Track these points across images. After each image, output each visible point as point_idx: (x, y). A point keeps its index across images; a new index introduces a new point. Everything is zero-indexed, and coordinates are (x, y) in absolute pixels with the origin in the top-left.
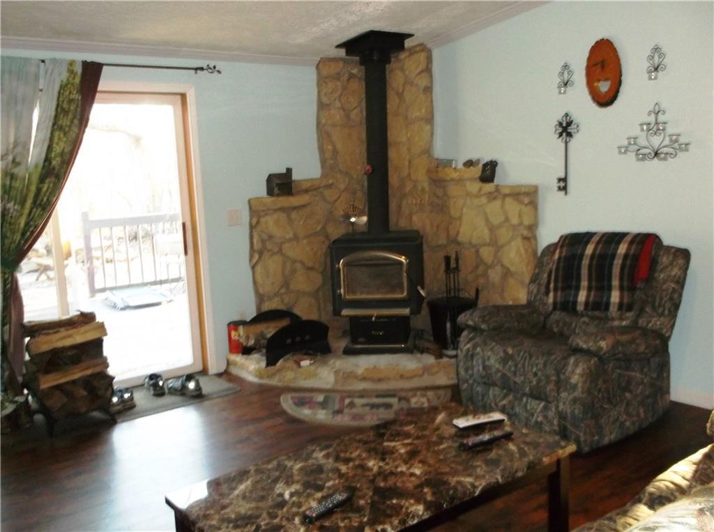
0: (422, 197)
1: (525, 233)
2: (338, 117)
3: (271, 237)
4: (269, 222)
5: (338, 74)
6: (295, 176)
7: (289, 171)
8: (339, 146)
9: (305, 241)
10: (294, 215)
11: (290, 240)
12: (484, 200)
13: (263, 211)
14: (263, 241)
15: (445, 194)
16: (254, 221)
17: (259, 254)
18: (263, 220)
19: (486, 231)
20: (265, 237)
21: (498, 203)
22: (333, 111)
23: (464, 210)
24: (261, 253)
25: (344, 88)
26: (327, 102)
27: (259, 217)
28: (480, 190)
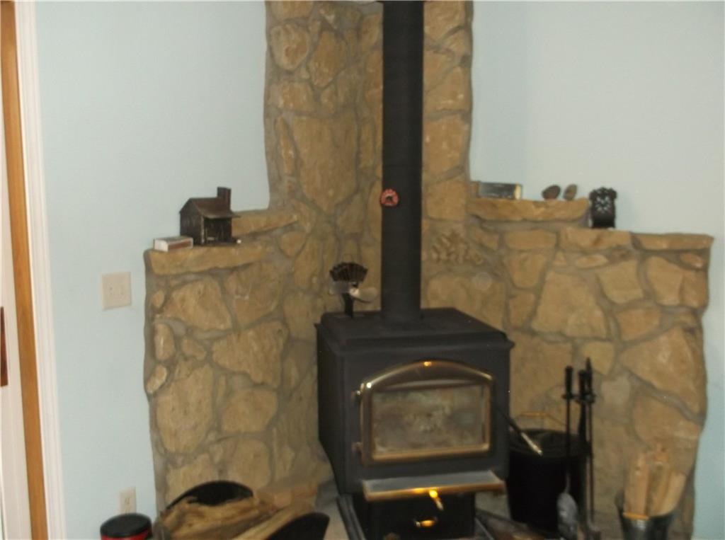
0: (453, 249)
1: (689, 320)
2: (304, 98)
3: (190, 331)
4: (189, 299)
5: (306, 18)
6: (236, 206)
7: (224, 194)
8: (304, 151)
9: (251, 333)
10: (232, 283)
11: (226, 333)
12: (602, 259)
13: (176, 276)
14: (177, 340)
15: (502, 244)
16: (159, 298)
17: (168, 368)
18: (176, 295)
19: (598, 313)
20: (180, 330)
21: (630, 267)
22: (296, 85)
23: (550, 275)
24: (171, 364)
25: (315, 46)
26: (291, 67)
27: (169, 291)
28: (597, 241)
